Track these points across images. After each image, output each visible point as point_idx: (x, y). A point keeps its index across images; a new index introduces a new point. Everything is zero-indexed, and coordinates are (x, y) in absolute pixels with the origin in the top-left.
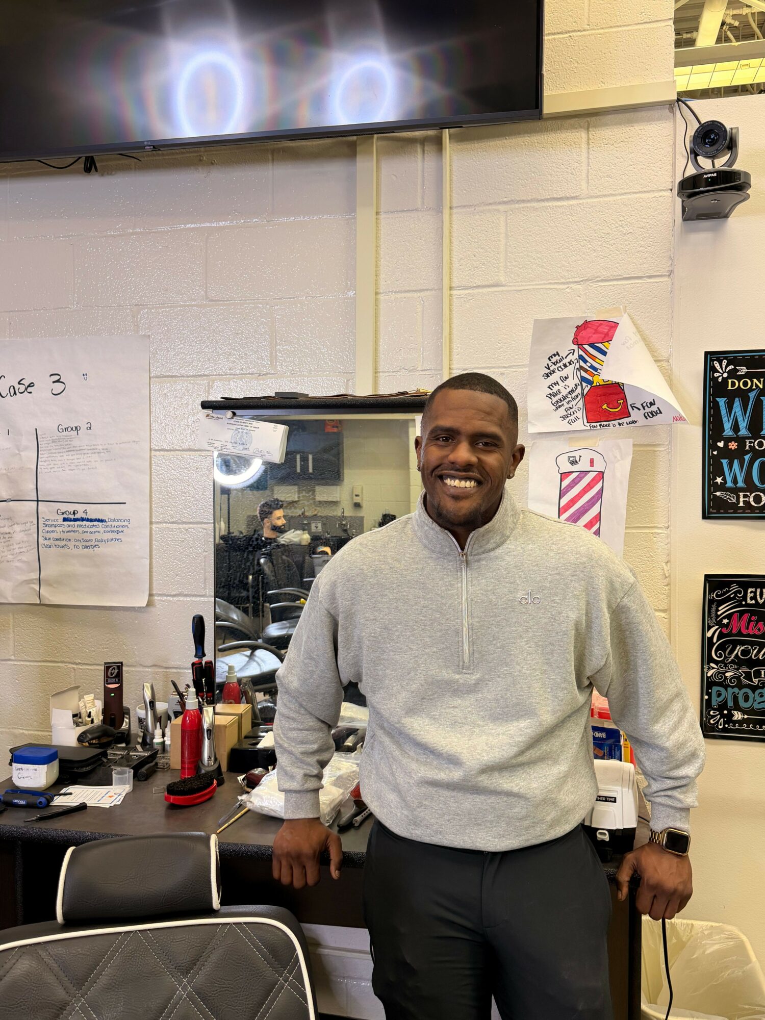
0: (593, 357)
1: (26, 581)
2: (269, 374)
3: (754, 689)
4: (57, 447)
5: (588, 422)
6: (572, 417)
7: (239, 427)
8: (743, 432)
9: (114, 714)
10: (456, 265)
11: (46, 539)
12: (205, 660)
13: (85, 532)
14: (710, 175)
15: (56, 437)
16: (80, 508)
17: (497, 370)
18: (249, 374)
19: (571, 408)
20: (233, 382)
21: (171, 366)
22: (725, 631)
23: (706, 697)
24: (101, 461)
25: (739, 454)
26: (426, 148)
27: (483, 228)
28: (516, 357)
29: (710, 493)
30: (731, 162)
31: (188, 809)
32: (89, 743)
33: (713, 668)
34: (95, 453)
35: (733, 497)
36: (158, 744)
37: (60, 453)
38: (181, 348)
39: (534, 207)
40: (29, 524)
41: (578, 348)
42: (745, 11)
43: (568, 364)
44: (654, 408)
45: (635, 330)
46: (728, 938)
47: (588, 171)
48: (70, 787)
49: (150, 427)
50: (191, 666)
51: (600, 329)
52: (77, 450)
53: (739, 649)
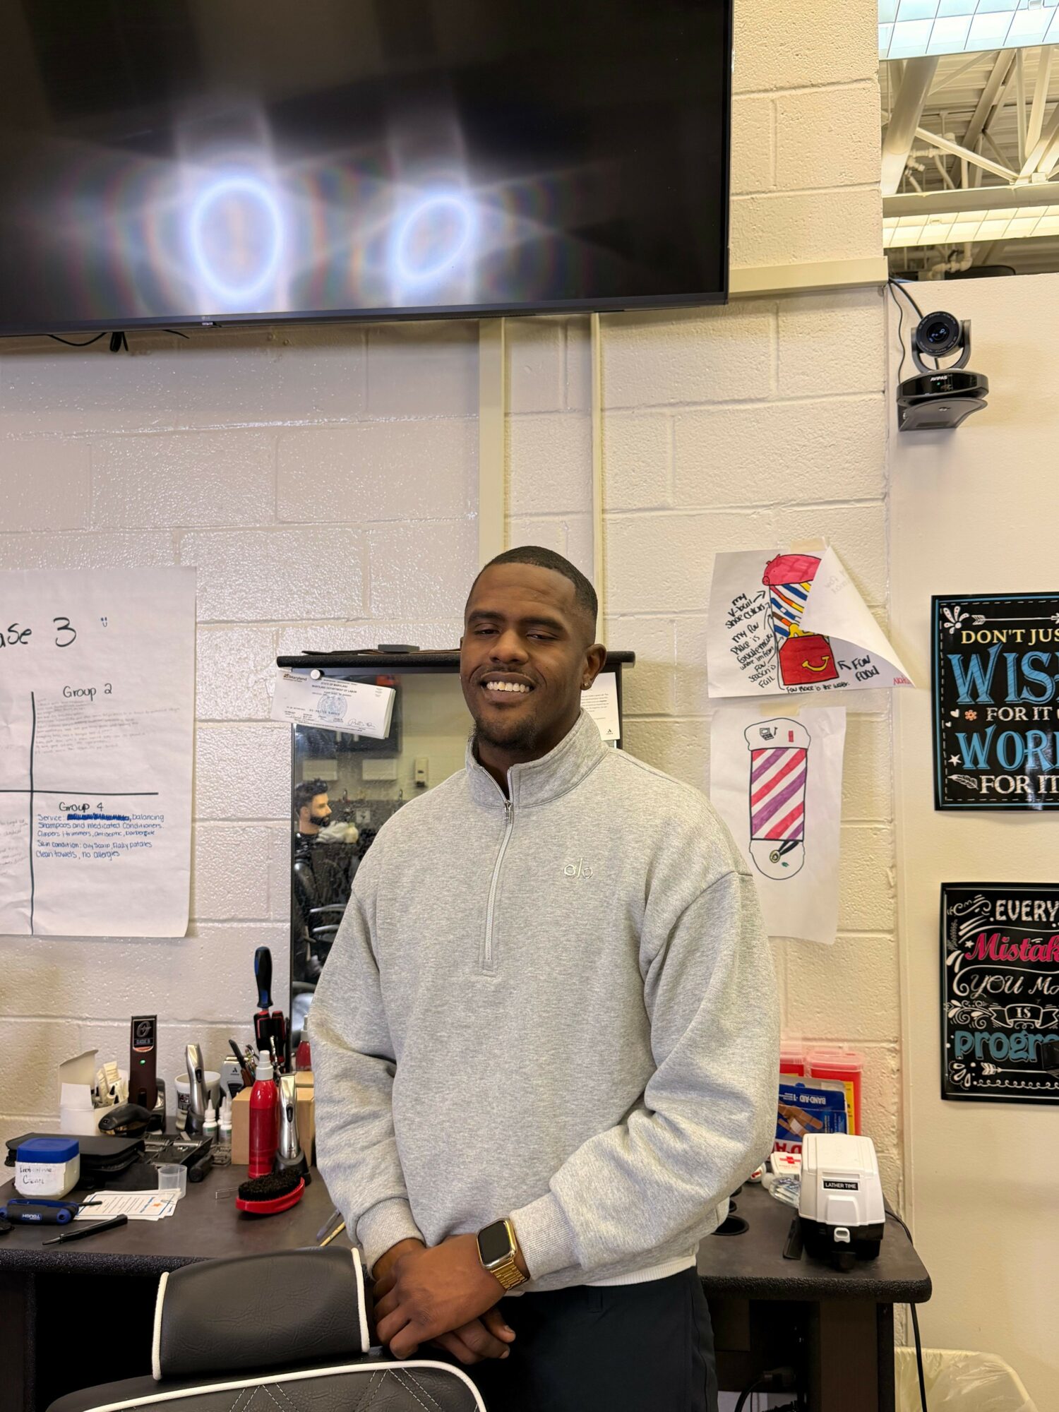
0: (789, 602)
1: (12, 903)
2: (361, 618)
3: (1008, 1032)
4: (61, 718)
5: (785, 685)
6: (765, 678)
7: (328, 691)
8: (984, 698)
9: (143, 1090)
10: (609, 482)
11: (42, 845)
12: (271, 1010)
13: (98, 834)
14: (938, 378)
15: (60, 704)
16: (93, 802)
17: (665, 616)
18: (334, 618)
19: (762, 666)
20: (312, 629)
21: (226, 608)
22: (970, 957)
23: (948, 1045)
24: (125, 735)
25: (979, 726)
26: (569, 333)
27: (644, 437)
28: (690, 599)
29: (944, 777)
30: (963, 361)
31: (269, 1219)
32: (116, 1132)
33: (956, 1007)
34: (115, 725)
35: (973, 781)
36: (210, 1130)
37: (66, 725)
38: (239, 585)
39: (708, 411)
40: (18, 823)
41: (770, 589)
42: (932, 153)
43: (757, 610)
44: (868, 667)
45: (842, 568)
46: (990, 1371)
47: (778, 365)
48: (96, 1193)
49: (195, 688)
50: (252, 1019)
51: (797, 566)
52: (90, 722)
53: (988, 981)
